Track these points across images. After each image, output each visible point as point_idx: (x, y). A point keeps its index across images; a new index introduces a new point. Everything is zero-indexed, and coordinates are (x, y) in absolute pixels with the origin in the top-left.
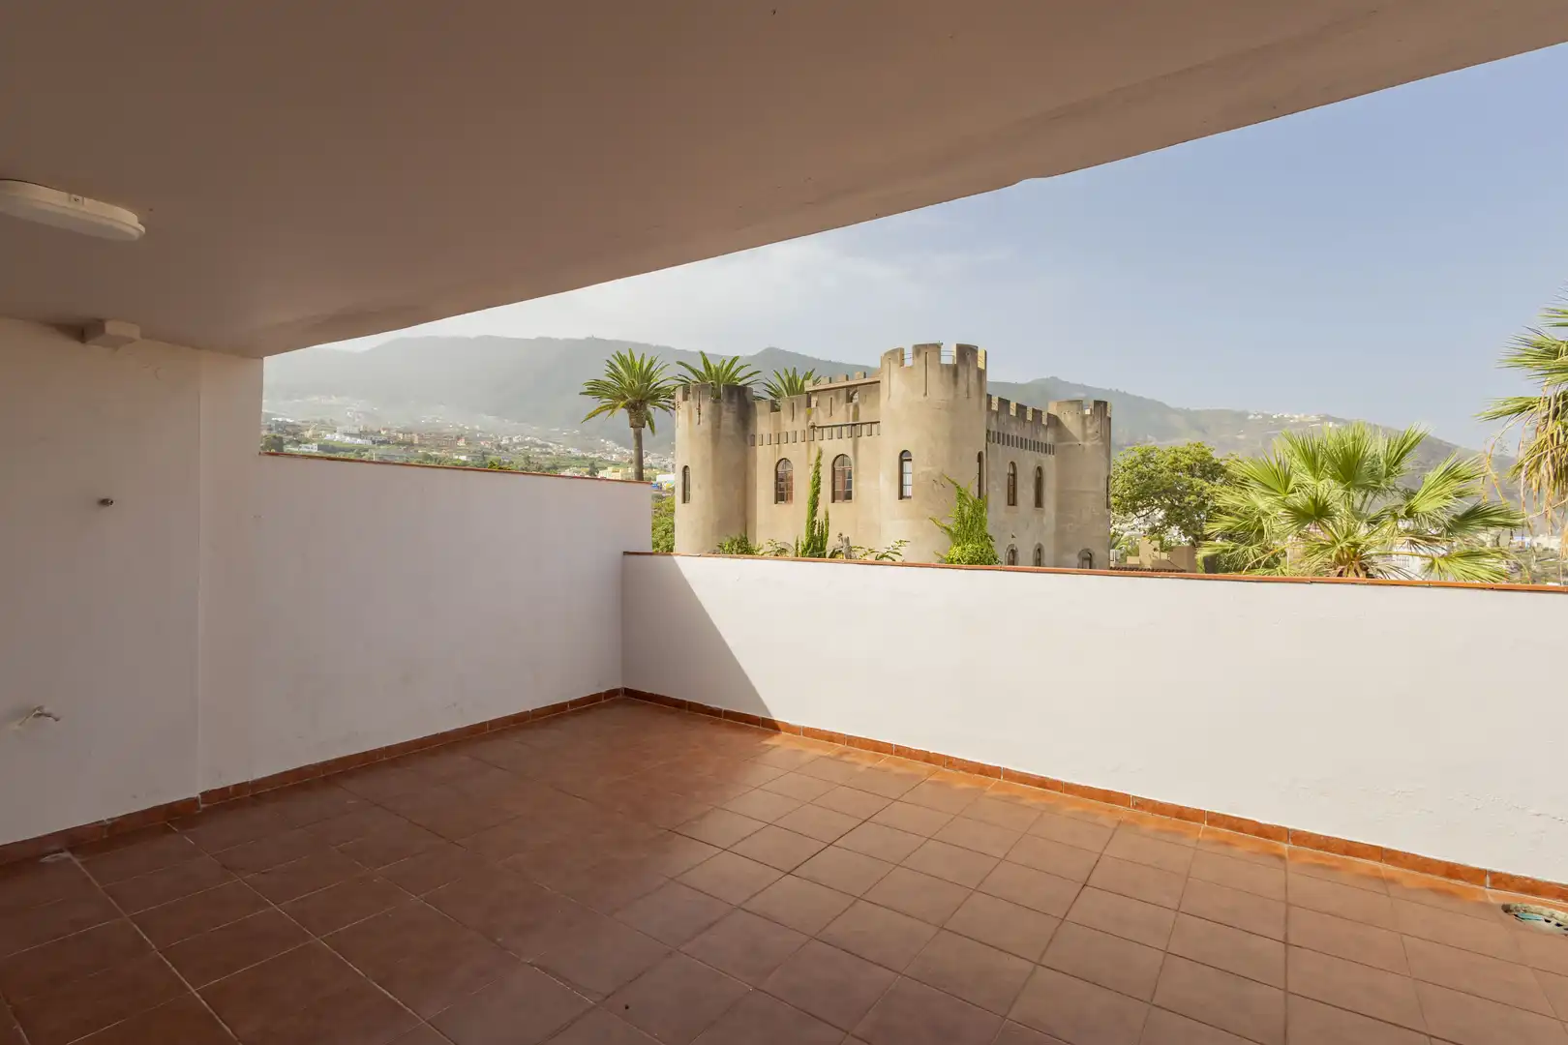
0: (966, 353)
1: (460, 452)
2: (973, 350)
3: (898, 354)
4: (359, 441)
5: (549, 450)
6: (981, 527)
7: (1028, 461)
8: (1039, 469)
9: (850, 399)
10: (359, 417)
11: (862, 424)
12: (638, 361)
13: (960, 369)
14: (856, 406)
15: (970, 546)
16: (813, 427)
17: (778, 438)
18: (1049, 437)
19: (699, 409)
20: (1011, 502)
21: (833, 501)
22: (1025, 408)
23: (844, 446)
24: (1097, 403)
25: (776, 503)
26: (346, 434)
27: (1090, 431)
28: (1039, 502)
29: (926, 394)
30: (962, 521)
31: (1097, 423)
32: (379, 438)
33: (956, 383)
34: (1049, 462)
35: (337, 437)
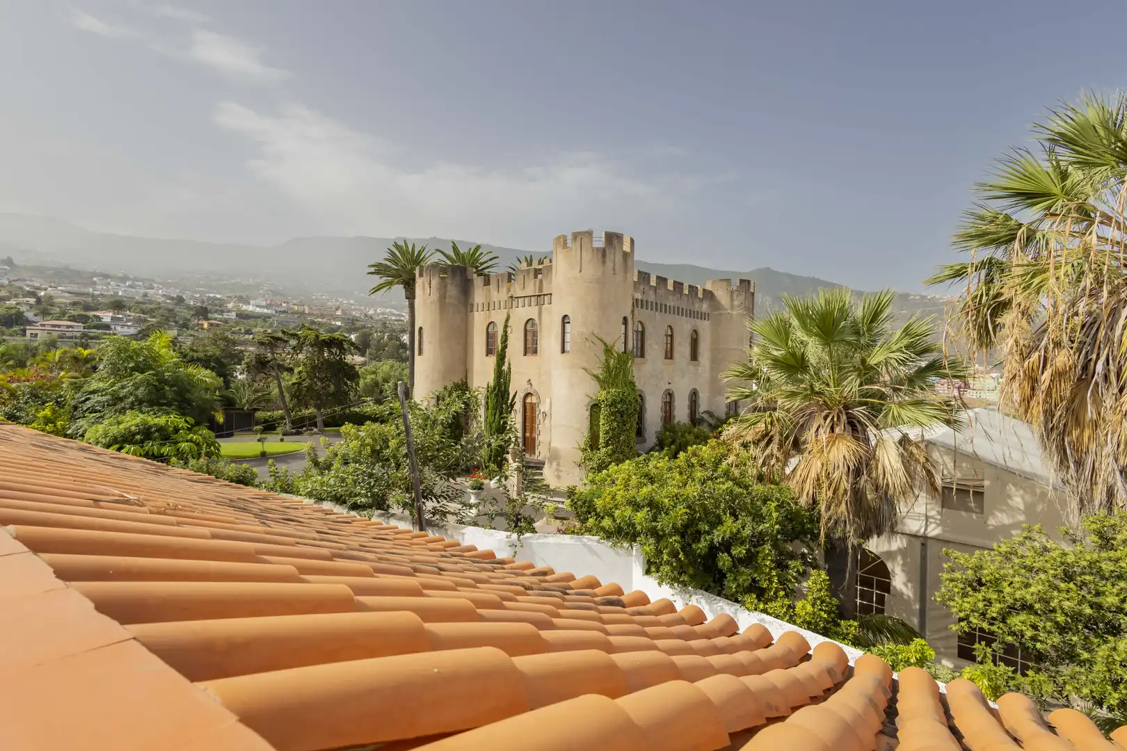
0: (613, 238)
1: (336, 318)
2: (619, 237)
3: (562, 240)
4: (266, 311)
5: (402, 318)
6: (625, 375)
7: (684, 327)
8: (695, 331)
9: (536, 277)
10: (268, 294)
11: (544, 295)
12: (410, 249)
13: (607, 252)
14: (541, 281)
15: (614, 390)
16: (511, 297)
17: (489, 307)
18: (705, 307)
19: (430, 284)
20: (669, 356)
21: (525, 355)
22: (682, 284)
23: (531, 312)
24: (742, 281)
25: (487, 355)
26: (257, 306)
27: (736, 303)
28: (694, 356)
29: (581, 271)
30: (607, 368)
31: (742, 298)
32: (280, 309)
33: (604, 262)
34: (705, 327)
35: (251, 308)
